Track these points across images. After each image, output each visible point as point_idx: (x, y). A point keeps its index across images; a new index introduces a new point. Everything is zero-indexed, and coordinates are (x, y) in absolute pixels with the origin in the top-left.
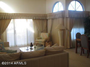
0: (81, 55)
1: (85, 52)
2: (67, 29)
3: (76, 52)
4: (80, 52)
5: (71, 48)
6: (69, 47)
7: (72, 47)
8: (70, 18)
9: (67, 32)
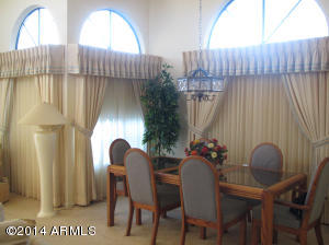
0: (128, 234)
2: (73, 124)
3: (112, 223)
5: (92, 203)
6: (82, 200)
7: (94, 198)
8: (86, 77)
9: (73, 137)
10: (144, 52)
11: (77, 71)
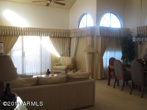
0: (114, 87)
1: (120, 84)
2: (97, 52)
3: (109, 84)
4: (113, 84)
5: (102, 79)
6: (99, 78)
7: (103, 77)
8: (102, 37)
9: (97, 56)
10: (122, 27)
11: (99, 35)
